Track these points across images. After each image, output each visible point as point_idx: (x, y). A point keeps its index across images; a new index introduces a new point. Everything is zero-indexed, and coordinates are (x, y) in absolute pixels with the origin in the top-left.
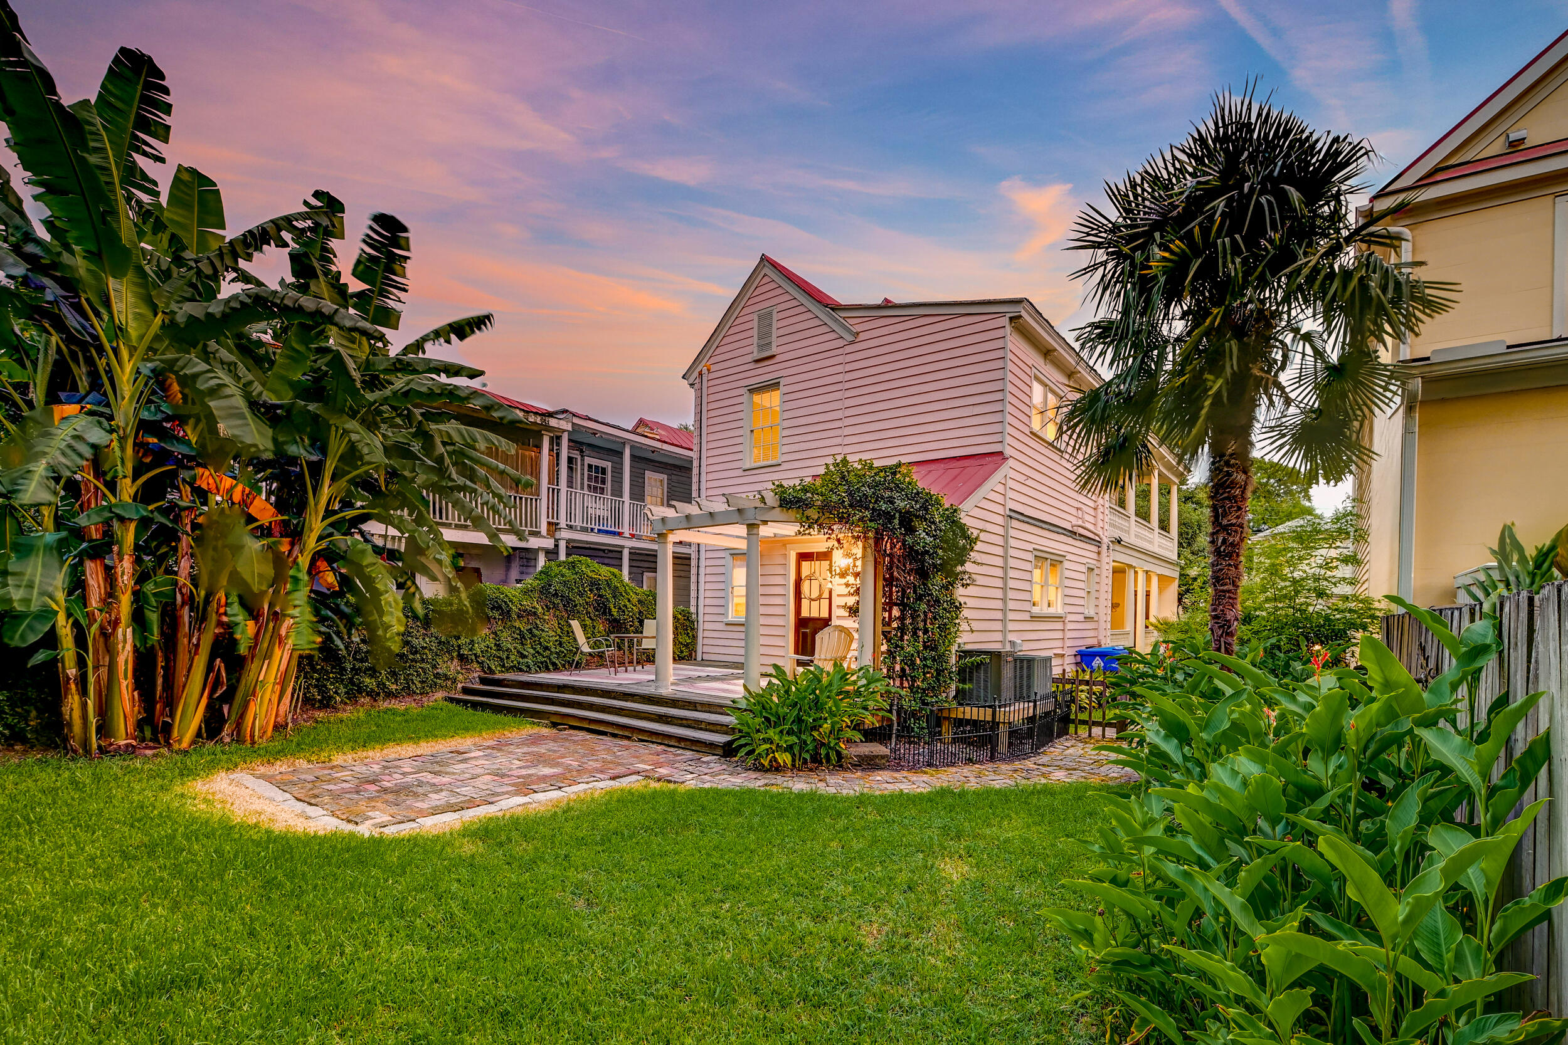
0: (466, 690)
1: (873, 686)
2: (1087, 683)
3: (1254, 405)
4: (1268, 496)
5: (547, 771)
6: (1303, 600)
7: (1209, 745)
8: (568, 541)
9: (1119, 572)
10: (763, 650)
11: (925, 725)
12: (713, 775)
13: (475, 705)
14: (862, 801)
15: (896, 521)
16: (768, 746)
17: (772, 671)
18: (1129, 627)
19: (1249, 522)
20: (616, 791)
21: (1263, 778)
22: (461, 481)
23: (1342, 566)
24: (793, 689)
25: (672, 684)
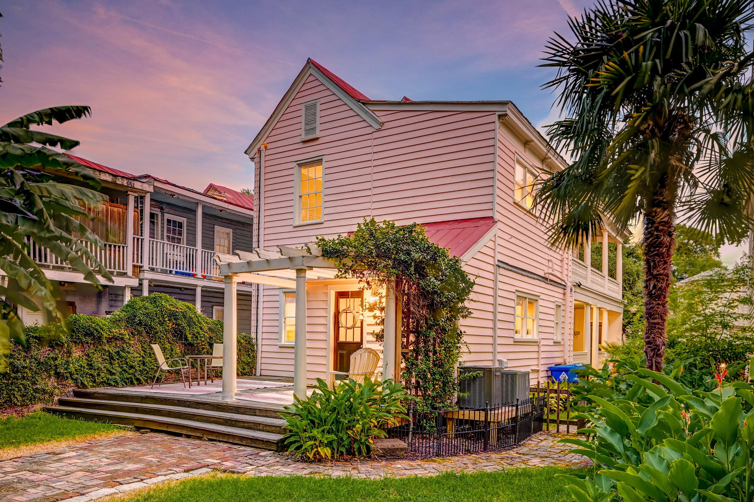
0: (62, 402)
1: (394, 395)
2: (556, 391)
3: (675, 186)
4: (689, 252)
5: (131, 466)
6: (712, 330)
7: (642, 438)
8: (151, 281)
9: (579, 308)
10: (309, 368)
11: (434, 424)
12: (269, 466)
13: (69, 414)
14: (386, 484)
15: (412, 269)
16: (313, 442)
17: (316, 383)
18: (587, 350)
19: (674, 272)
20: (189, 481)
21: (681, 462)
22: (58, 232)
23: (741, 306)
24: (333, 397)
25: (236, 395)
